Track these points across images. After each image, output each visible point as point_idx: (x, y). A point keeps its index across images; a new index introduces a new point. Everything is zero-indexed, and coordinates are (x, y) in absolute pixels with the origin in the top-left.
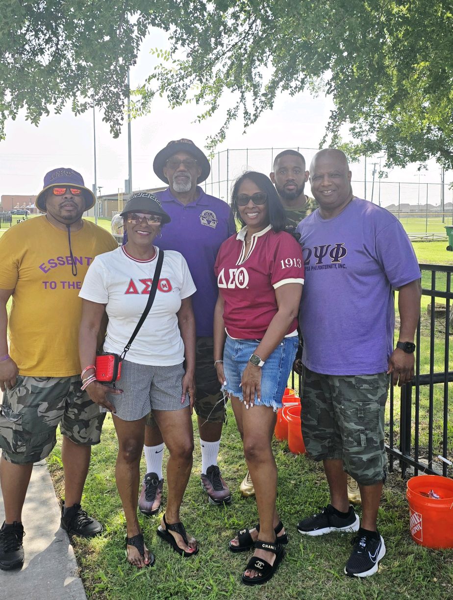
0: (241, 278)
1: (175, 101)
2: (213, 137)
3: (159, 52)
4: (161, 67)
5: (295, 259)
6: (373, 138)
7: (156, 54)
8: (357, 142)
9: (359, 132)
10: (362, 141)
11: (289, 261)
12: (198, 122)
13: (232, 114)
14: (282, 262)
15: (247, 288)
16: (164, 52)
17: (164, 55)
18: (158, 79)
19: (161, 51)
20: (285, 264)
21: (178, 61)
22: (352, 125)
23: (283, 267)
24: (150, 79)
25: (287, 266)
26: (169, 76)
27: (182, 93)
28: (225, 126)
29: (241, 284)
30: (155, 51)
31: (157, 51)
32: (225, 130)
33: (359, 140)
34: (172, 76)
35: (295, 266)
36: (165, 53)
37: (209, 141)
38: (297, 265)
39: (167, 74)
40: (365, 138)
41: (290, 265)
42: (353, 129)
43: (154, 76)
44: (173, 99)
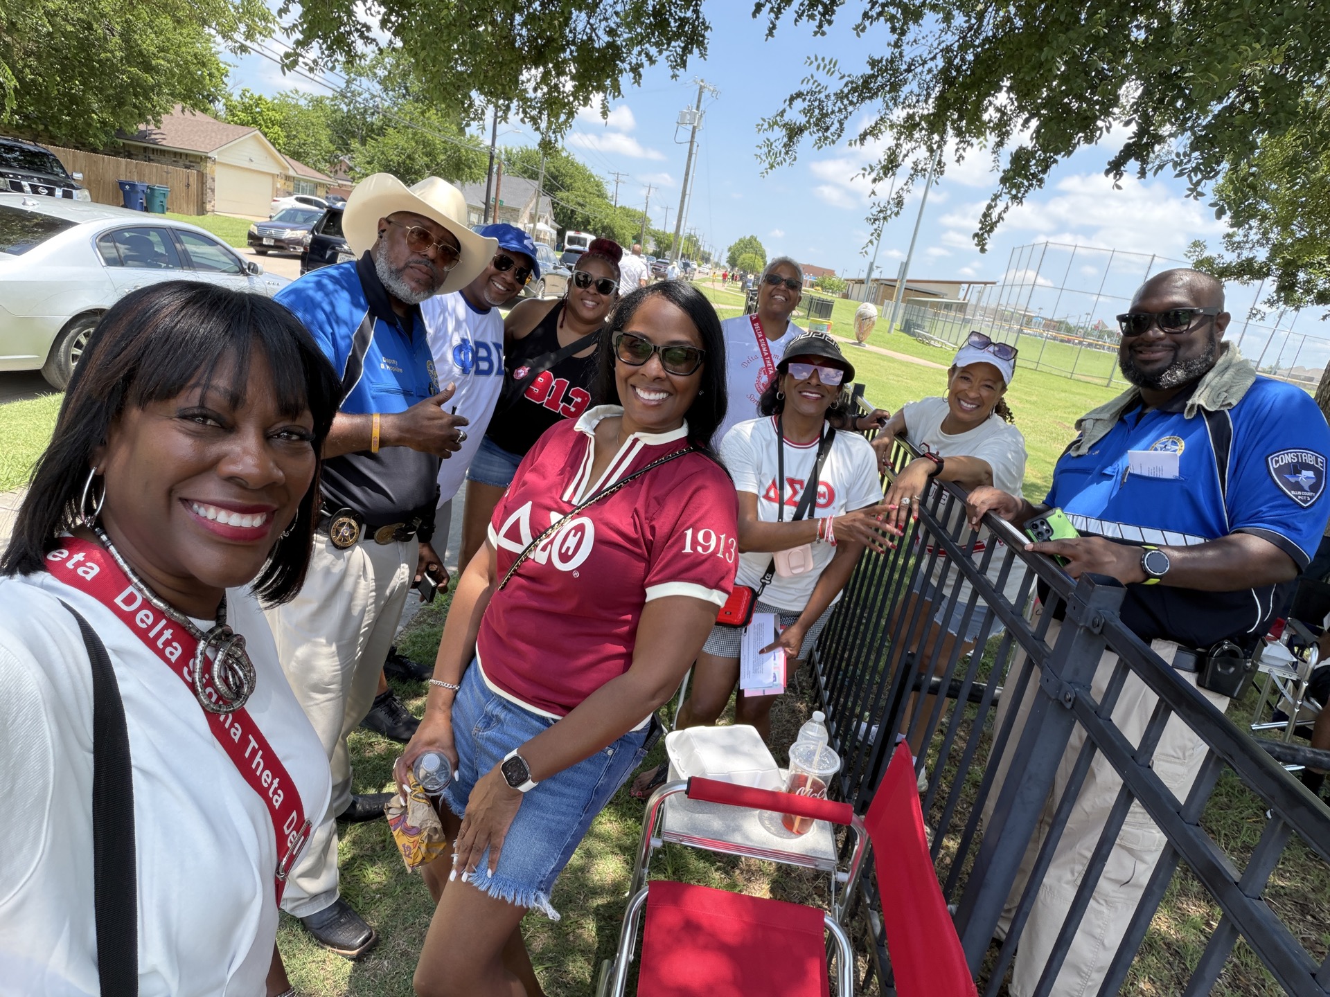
0: (572, 542)
1: (820, 134)
2: (882, 205)
3: (820, 61)
4: (811, 81)
5: (723, 537)
6: (1262, 254)
7: (815, 64)
8: (1230, 258)
9: (1239, 243)
10: (1238, 257)
11: (707, 537)
12: (861, 176)
13: (920, 168)
14: (689, 533)
15: (576, 575)
16: (827, 62)
17: (828, 67)
18: (804, 100)
19: (823, 59)
20: (695, 542)
21: (849, 76)
22: (1231, 230)
23: (688, 549)
24: (792, 99)
25: (700, 549)
26: (822, 96)
27: (837, 125)
28: (905, 188)
29: (565, 558)
30: (813, 59)
31: (816, 59)
32: (905, 195)
33: (1236, 254)
34: (828, 96)
35: (720, 555)
36: (830, 63)
37: (875, 211)
38: (724, 554)
39: (820, 92)
40: (1246, 254)
41: (706, 548)
42: (1229, 236)
43: (799, 95)
44: (818, 130)
